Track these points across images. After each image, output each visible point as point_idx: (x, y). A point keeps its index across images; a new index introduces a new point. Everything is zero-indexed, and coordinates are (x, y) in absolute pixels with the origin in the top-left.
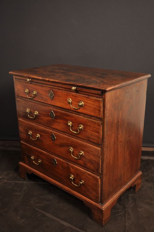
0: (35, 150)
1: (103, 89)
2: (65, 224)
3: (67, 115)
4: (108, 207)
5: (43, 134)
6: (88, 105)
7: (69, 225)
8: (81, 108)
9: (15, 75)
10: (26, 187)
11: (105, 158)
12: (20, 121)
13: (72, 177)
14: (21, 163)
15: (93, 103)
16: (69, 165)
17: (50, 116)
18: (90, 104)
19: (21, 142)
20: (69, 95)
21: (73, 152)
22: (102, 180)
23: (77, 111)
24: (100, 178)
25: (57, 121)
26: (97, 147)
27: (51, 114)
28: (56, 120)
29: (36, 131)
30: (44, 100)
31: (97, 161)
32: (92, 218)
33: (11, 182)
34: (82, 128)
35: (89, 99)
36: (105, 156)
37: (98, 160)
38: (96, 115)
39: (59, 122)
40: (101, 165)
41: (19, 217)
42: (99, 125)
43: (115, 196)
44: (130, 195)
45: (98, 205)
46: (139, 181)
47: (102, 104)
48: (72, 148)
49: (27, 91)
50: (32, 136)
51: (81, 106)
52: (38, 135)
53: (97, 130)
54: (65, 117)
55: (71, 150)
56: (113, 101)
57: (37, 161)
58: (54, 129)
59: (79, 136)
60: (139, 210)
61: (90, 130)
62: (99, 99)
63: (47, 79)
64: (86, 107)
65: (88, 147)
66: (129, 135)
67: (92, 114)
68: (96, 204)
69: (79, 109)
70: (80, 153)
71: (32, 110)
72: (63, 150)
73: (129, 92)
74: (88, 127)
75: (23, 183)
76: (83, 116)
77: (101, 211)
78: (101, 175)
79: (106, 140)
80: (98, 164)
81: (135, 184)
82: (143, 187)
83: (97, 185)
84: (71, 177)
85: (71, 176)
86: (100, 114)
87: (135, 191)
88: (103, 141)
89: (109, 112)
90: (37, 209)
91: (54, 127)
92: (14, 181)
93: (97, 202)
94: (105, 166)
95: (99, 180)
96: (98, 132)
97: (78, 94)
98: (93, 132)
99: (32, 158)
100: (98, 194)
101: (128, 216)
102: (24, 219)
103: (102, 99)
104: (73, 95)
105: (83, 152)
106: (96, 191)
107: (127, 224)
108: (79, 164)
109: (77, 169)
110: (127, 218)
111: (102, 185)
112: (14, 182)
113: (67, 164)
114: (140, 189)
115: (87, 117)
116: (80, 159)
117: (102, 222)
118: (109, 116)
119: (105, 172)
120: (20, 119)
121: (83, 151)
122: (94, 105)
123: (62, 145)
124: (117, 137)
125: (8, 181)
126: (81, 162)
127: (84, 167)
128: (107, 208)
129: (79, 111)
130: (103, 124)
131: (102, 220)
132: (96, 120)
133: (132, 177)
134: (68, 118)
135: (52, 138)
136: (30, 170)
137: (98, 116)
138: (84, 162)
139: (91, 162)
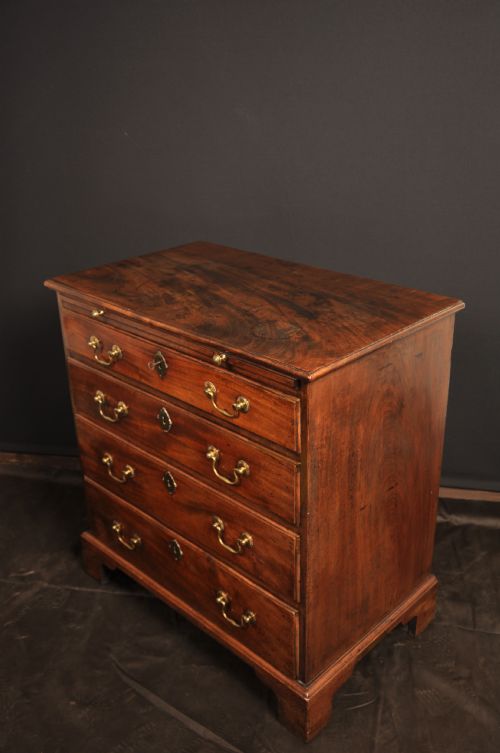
0: (122, 507)
1: (300, 373)
2: (200, 730)
3: (206, 430)
4: (323, 690)
5: (141, 468)
6: (261, 410)
7: (210, 735)
8: (242, 415)
9: (62, 294)
10: (100, 608)
11: (310, 563)
12: (79, 421)
13: (222, 599)
14: (87, 536)
15: (274, 408)
16: (213, 564)
17: (159, 422)
18: (267, 408)
19: (86, 478)
20: (208, 373)
21: (223, 531)
22: (304, 619)
23: (231, 421)
24: (299, 614)
25: (180, 438)
26: (288, 529)
27: (161, 417)
28: (175, 437)
29: (123, 457)
30: (141, 376)
31: (288, 567)
32: (277, 716)
33: (59, 588)
34: (244, 471)
35: (262, 395)
36: (311, 557)
37: (292, 567)
38: (283, 442)
39: (184, 445)
40: (298, 578)
41: (73, 703)
42: (291, 470)
43: (345, 659)
44: (399, 644)
45: (294, 685)
46: (427, 606)
47: (299, 414)
48: (220, 521)
49: (94, 342)
50: (112, 468)
51: (242, 410)
52: (130, 471)
53: (288, 484)
54: (200, 433)
55: (219, 526)
56: (334, 401)
57: (128, 538)
58: (171, 460)
59: (240, 492)
60: (420, 693)
61: (267, 480)
62: (290, 399)
63: (147, 320)
64: (256, 415)
65: (263, 526)
66: (393, 484)
67: (272, 437)
68: (288, 681)
69: (235, 417)
70: (243, 539)
71: (109, 398)
72: (196, 519)
73: (388, 365)
74: (262, 471)
75: (92, 593)
76: (249, 439)
77: (301, 703)
78: (301, 605)
79: (314, 512)
80: (292, 578)
81: (412, 615)
82: (439, 618)
83: (289, 630)
84: (219, 600)
85: (220, 595)
86: (293, 443)
87: (414, 632)
88: (303, 516)
89: (322, 434)
90: (125, 679)
91: (170, 453)
92: (67, 587)
93: (290, 675)
94: (312, 584)
95: (296, 620)
96: (290, 491)
97: (233, 375)
98: (274, 488)
99: (114, 527)
100: (293, 655)
101: (384, 712)
102: (88, 709)
103: (298, 400)
104: (218, 376)
105: (250, 538)
106: (289, 647)
107: (378, 739)
108: (240, 567)
109: (235, 579)
110: (379, 719)
111: (304, 633)
112: (67, 590)
113: (209, 560)
114: (431, 626)
115: (260, 444)
116: (241, 554)
117: (305, 733)
118: (322, 446)
119: (311, 598)
120: (79, 416)
121: (251, 533)
122: (277, 413)
123: (193, 508)
124: (352, 497)
125: (53, 586)
126: (245, 561)
127: (255, 576)
128: (321, 695)
129: (237, 421)
130: (302, 469)
131: (304, 728)
132: (285, 455)
133: (404, 594)
134: (208, 436)
135: (166, 483)
136: (111, 560)
137: (288, 446)
138: (255, 564)
139: (272, 566)
